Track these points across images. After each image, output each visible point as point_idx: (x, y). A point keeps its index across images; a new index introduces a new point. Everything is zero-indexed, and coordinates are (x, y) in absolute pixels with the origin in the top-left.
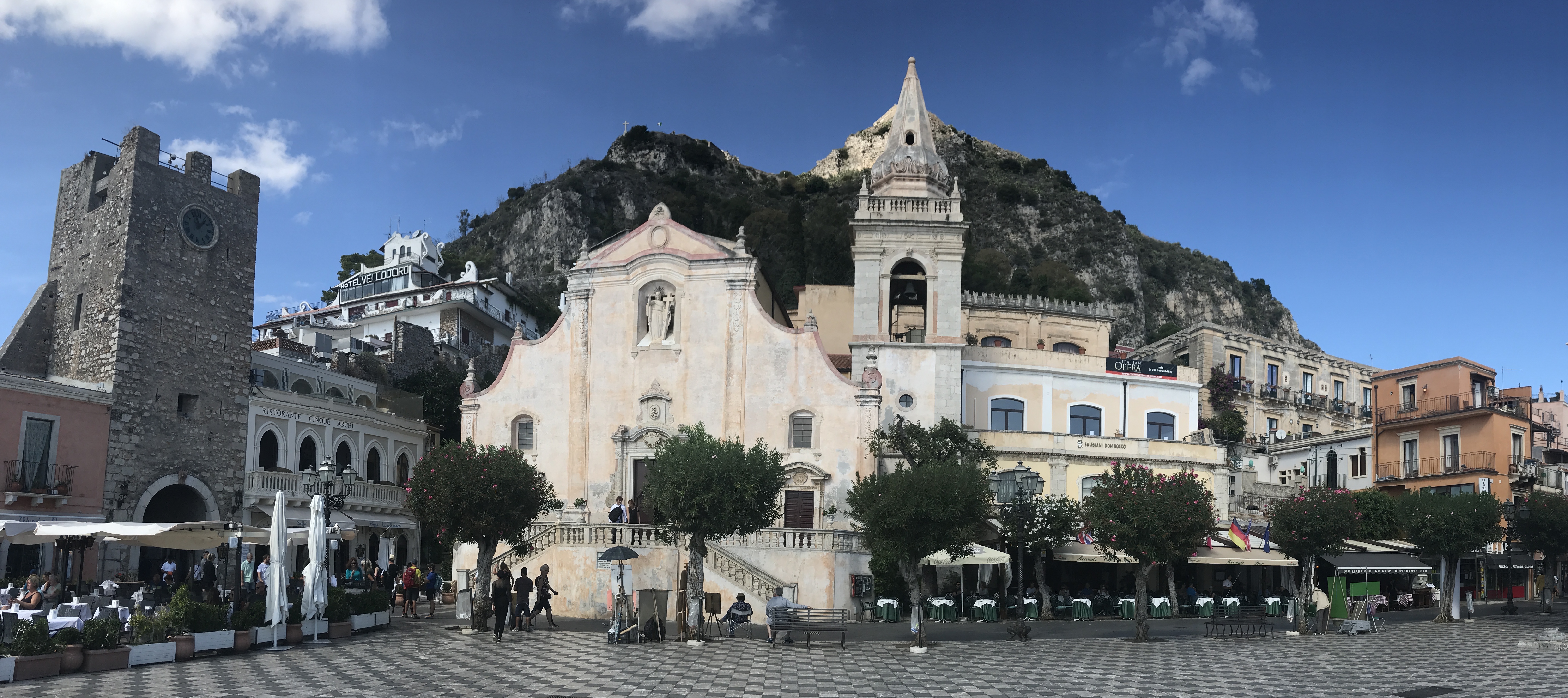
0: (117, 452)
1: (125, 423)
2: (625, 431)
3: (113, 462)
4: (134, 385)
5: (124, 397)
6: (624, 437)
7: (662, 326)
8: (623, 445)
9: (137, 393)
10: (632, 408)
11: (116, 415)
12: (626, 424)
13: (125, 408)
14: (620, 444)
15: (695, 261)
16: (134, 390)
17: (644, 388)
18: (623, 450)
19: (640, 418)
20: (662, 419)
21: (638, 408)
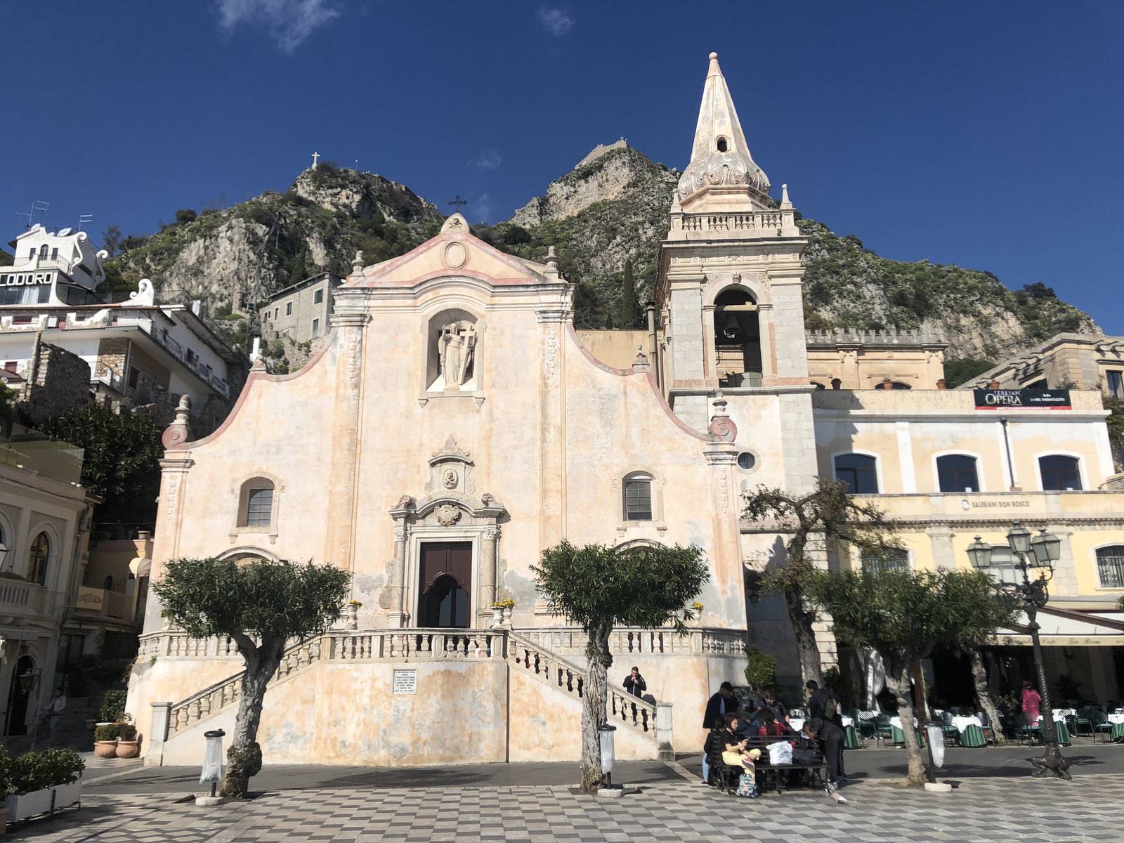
2: (411, 504)
6: (408, 513)
7: (459, 366)
8: (406, 522)
10: (419, 472)
12: (411, 493)
14: (401, 521)
15: (501, 287)
17: (436, 447)
18: (406, 530)
19: (429, 486)
20: (460, 487)
21: (426, 472)
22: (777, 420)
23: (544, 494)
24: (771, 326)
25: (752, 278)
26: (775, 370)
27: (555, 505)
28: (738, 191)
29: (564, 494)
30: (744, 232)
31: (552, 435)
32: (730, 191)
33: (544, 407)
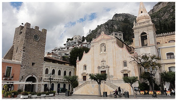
2: (99, 67)
3: (21, 73)
4: (25, 61)
5: (23, 63)
6: (99, 68)
11: (22, 66)
12: (99, 66)
15: (107, 40)
17: (102, 60)
19: (101, 64)
20: (104, 64)
21: (101, 63)
22: (150, 50)
23: (114, 64)
24: (149, 37)
25: (145, 31)
26: (149, 43)
27: (115, 65)
28: (144, 18)
29: (116, 64)
30: (144, 25)
31: (114, 57)
32: (142, 19)
33: (113, 54)
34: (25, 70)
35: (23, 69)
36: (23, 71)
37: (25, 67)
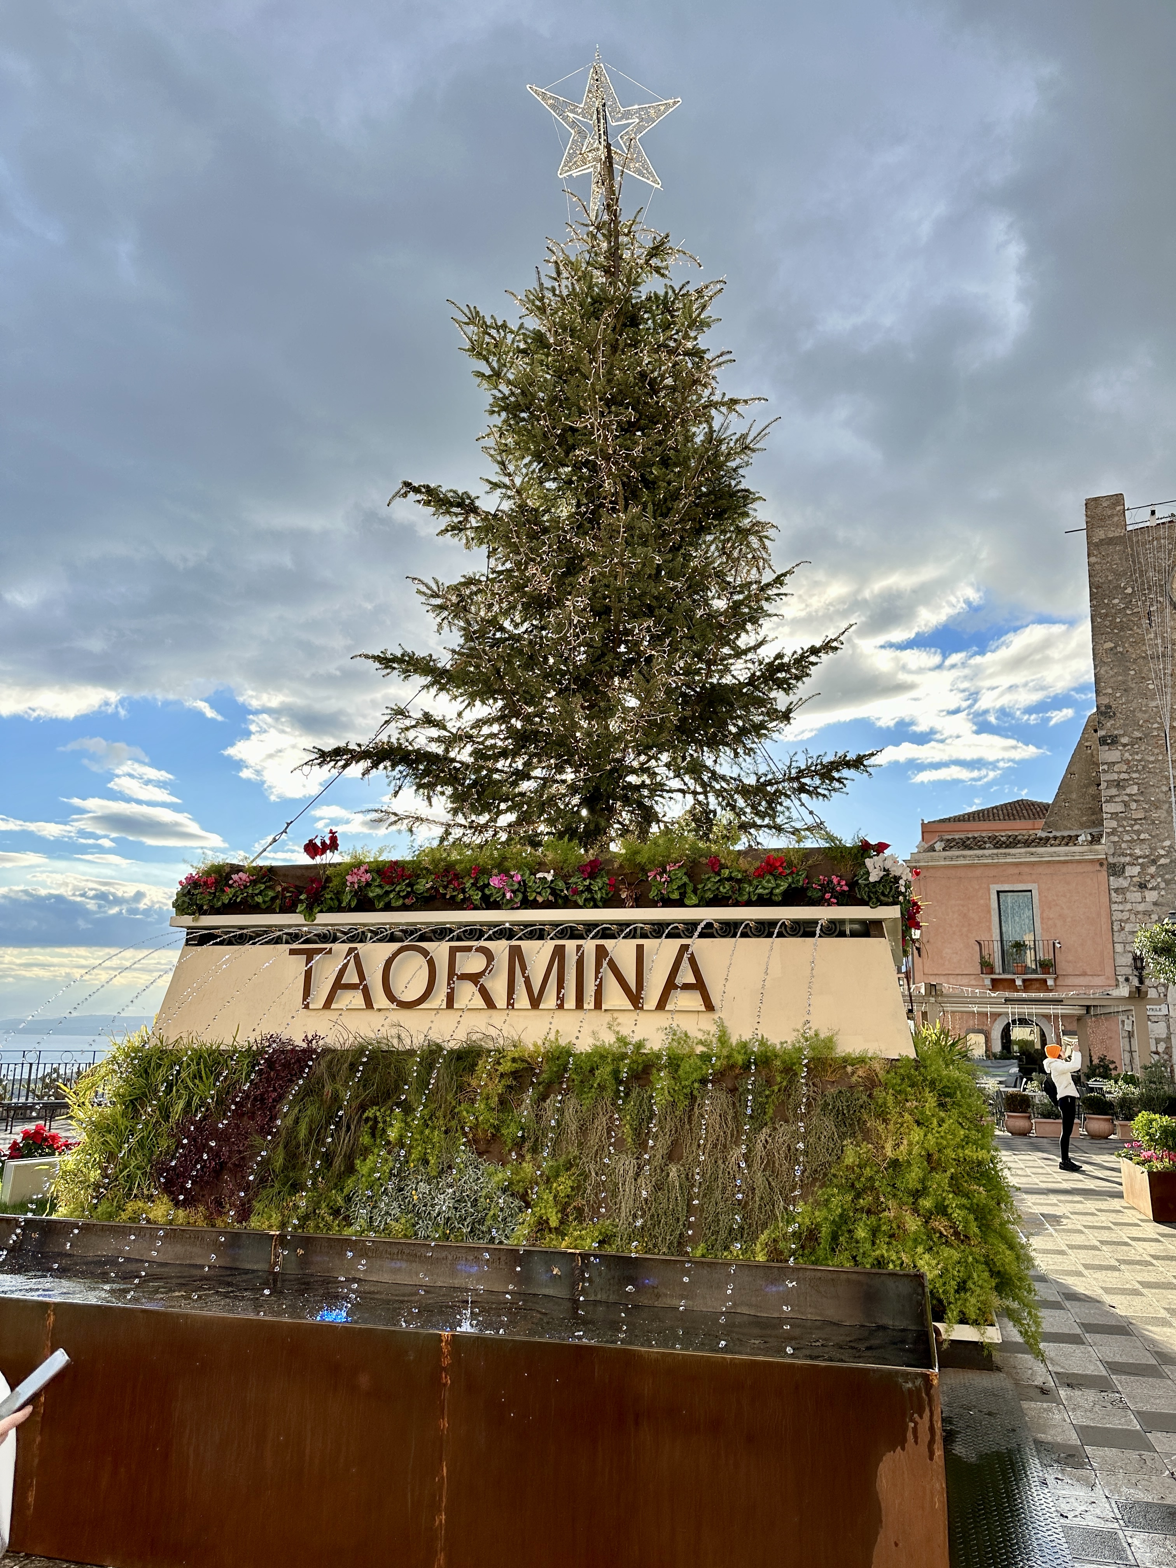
0: (1126, 915)
1: (1131, 877)
3: (1123, 929)
4: (1136, 827)
5: (1124, 845)
9: (1142, 837)
11: (1116, 870)
13: (1128, 859)
16: (1138, 833)
34: (1151, 896)
35: (1135, 896)
36: (1141, 908)
37: (1152, 870)
